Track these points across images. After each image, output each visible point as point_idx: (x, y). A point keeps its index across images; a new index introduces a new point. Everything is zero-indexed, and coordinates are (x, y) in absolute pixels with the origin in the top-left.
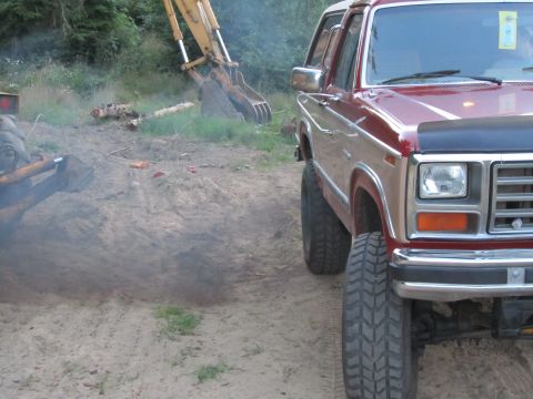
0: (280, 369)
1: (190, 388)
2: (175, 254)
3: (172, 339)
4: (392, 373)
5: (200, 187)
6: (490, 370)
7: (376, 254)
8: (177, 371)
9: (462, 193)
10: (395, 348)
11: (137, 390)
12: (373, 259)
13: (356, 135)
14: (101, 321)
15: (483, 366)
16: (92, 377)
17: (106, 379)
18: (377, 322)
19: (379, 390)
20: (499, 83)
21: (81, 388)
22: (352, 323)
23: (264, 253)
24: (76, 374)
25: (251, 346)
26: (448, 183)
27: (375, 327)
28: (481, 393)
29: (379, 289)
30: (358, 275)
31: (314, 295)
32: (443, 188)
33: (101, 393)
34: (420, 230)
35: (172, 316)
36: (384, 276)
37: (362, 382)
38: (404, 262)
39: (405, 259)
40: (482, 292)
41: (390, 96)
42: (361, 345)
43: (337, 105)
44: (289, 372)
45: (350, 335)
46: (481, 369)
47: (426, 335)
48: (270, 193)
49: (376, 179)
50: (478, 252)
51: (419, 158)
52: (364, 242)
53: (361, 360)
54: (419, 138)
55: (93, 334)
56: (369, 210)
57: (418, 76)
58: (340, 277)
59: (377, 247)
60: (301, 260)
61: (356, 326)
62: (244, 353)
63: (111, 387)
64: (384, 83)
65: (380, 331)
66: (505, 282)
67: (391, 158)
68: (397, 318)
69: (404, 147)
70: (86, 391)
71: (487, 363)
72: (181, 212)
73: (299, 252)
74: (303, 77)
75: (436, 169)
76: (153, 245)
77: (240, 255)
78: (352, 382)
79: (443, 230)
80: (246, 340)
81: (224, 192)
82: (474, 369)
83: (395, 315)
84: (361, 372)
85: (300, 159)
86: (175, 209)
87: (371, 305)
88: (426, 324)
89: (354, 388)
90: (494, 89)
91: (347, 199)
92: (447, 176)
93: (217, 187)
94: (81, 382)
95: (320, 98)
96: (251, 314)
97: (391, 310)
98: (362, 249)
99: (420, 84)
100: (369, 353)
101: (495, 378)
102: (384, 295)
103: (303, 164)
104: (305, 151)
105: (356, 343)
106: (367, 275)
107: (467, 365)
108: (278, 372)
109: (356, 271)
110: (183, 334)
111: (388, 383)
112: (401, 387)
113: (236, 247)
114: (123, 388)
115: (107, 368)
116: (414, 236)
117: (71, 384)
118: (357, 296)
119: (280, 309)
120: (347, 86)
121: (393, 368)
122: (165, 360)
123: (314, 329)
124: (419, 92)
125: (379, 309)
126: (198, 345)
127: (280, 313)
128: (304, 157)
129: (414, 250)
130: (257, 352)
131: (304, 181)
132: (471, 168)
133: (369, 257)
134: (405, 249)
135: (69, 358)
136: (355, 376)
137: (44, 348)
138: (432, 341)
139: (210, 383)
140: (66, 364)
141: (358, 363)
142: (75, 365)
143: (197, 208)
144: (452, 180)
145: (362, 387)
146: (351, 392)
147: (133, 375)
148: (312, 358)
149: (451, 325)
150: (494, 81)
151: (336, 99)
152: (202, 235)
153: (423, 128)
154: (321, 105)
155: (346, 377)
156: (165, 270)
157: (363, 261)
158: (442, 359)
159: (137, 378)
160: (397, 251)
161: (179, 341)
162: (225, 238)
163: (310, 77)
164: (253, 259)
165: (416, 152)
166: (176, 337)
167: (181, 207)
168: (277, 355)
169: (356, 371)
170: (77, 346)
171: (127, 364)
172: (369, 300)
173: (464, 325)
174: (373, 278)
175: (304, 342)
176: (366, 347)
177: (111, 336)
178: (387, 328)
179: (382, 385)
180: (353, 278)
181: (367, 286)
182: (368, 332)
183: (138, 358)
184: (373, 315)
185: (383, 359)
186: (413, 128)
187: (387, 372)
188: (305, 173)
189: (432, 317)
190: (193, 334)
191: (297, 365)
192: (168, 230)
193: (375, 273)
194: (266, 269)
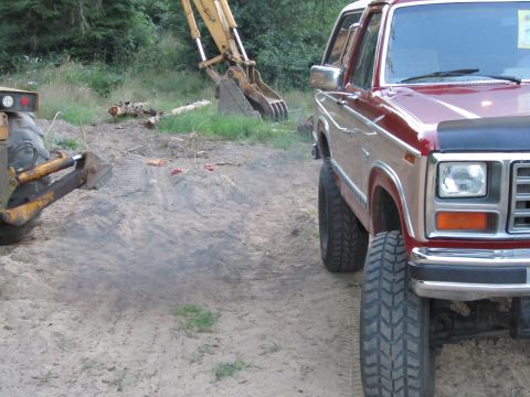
0: (298, 367)
1: (208, 385)
2: (193, 251)
3: (190, 336)
4: (410, 372)
5: (217, 185)
6: (508, 369)
7: (395, 253)
8: (195, 368)
9: (481, 192)
10: (413, 347)
11: (155, 388)
12: (392, 258)
13: (375, 133)
14: (119, 318)
15: (499, 365)
16: (111, 374)
17: (124, 376)
18: (395, 321)
19: (397, 389)
20: (519, 82)
21: (99, 384)
22: (369, 322)
23: (281, 251)
24: (94, 371)
25: (268, 343)
26: (467, 182)
27: (392, 325)
28: (498, 392)
29: (397, 288)
30: (377, 273)
31: (331, 293)
32: (462, 187)
33: (119, 390)
34: (439, 229)
35: (189, 314)
36: (402, 275)
37: (380, 381)
38: (422, 261)
39: (424, 258)
40: (499, 292)
41: (409, 95)
42: (379, 344)
43: (356, 104)
44: (306, 370)
45: (368, 333)
46: (499, 369)
47: (444, 335)
48: (287, 191)
49: (395, 177)
50: (496, 251)
51: (439, 157)
52: (382, 241)
53: (379, 358)
54: (439, 137)
55: (112, 331)
56: (388, 209)
57: (437, 75)
58: (358, 275)
59: (395, 246)
60: (318, 258)
61: (374, 325)
62: (262, 351)
63: (129, 384)
64: (403, 82)
65: (399, 330)
66: (524, 282)
67: (410, 157)
68: (415, 318)
69: (423, 146)
70: (104, 387)
71: (504, 363)
72: (198, 209)
73: (316, 251)
74: (322, 75)
75: (456, 168)
76: (171, 242)
77: (257, 253)
78: (370, 381)
79: (461, 229)
80: (263, 337)
81: (241, 190)
82: (492, 368)
83: (414, 314)
84: (379, 370)
85: (318, 157)
86: (193, 207)
87: (390, 304)
88: (443, 322)
89: (372, 387)
90: (514, 88)
91: (365, 197)
92: (466, 176)
93: (233, 184)
94: (99, 379)
95: (338, 96)
96: (268, 312)
97: (409, 309)
98: (380, 248)
99: (439, 82)
100: (387, 352)
101: (512, 378)
102: (402, 293)
103: (321, 162)
104: (323, 149)
105: (374, 341)
106: (385, 273)
107: (483, 365)
108: (295, 370)
109: (376, 269)
110: (201, 331)
111: (405, 382)
112: (418, 386)
113: (252, 245)
114: (141, 385)
115: (125, 365)
116: (432, 235)
117: (89, 380)
118: (375, 295)
119: (296, 307)
120: (366, 84)
121: (412, 367)
122: (183, 357)
123: (332, 327)
124: (438, 91)
125: (397, 308)
126: (215, 342)
127: (298, 311)
128: (321, 155)
129: (432, 249)
130: (275, 349)
131: (321, 179)
132: (490, 167)
133: (387, 255)
134: (424, 249)
135: (87, 354)
136: (372, 375)
137: (63, 344)
138: (449, 340)
139: (228, 380)
140: (84, 360)
141: (375, 361)
142: (94, 362)
143: (214, 205)
144: (471, 179)
145: (380, 385)
146: (368, 390)
147: (151, 372)
148: (329, 357)
149: (469, 324)
150: (513, 80)
151: (355, 97)
152: (219, 232)
153: (442, 127)
154: (339, 103)
155: (364, 376)
156: (182, 268)
157: (381, 260)
158: (459, 358)
159: (154, 375)
160: (416, 250)
161: (196, 338)
162: (242, 236)
163: (328, 75)
164: (270, 257)
165: (435, 151)
166: (193, 334)
167: (198, 205)
168: (294, 353)
169: (374, 370)
170: (95, 342)
171: (145, 361)
172: (387, 299)
173: (483, 325)
174: (391, 277)
175: (321, 340)
176: (384, 346)
177: (129, 333)
178: (405, 327)
179: (400, 384)
180: (372, 277)
181: (386, 285)
182: (386, 331)
183: (156, 355)
184: (391, 314)
185: (401, 358)
186: (433, 127)
187: (405, 371)
188: (322, 171)
189: (450, 316)
190: (211, 332)
191: (314, 363)
192: (186, 228)
193: (393, 272)
194: (283, 267)
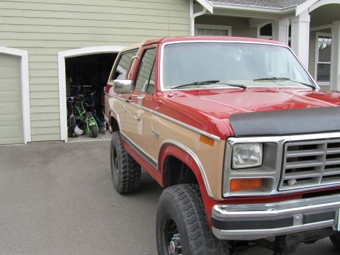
20: (245, 88)
34: (232, 191)
57: (196, 84)
66: (292, 225)
90: (242, 91)
91: (156, 161)
151: (141, 98)
154: (127, 101)
160: (216, 207)
165: (231, 136)
